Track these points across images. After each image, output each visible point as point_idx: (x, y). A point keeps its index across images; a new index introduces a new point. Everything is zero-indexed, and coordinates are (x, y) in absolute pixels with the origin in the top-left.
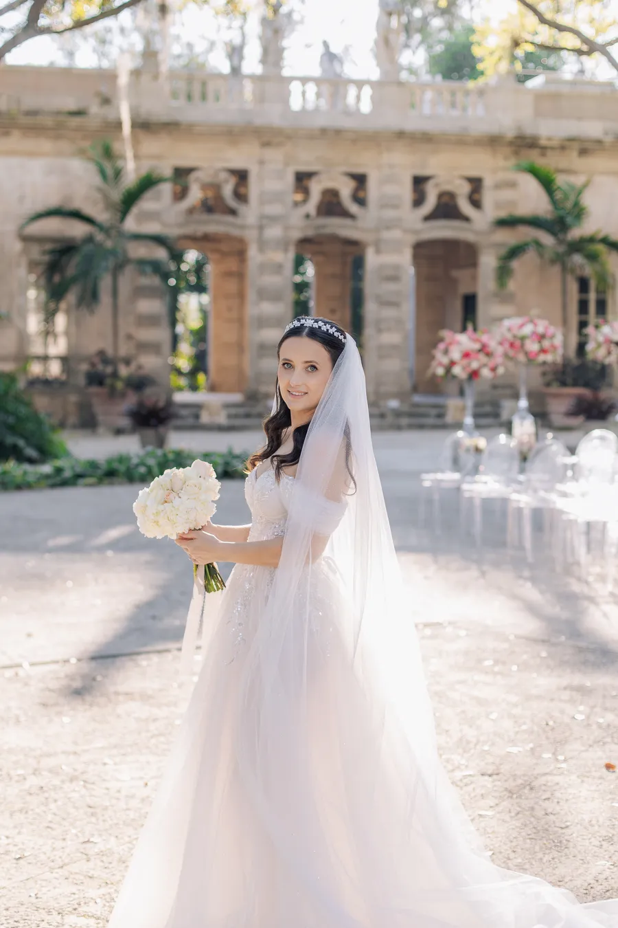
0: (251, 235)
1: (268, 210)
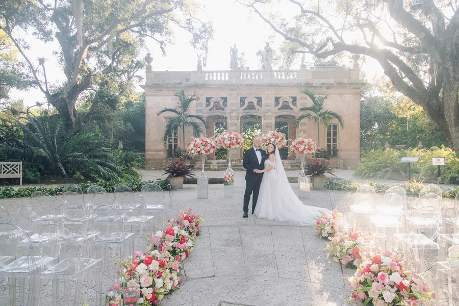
0: (227, 115)
1: (233, 108)
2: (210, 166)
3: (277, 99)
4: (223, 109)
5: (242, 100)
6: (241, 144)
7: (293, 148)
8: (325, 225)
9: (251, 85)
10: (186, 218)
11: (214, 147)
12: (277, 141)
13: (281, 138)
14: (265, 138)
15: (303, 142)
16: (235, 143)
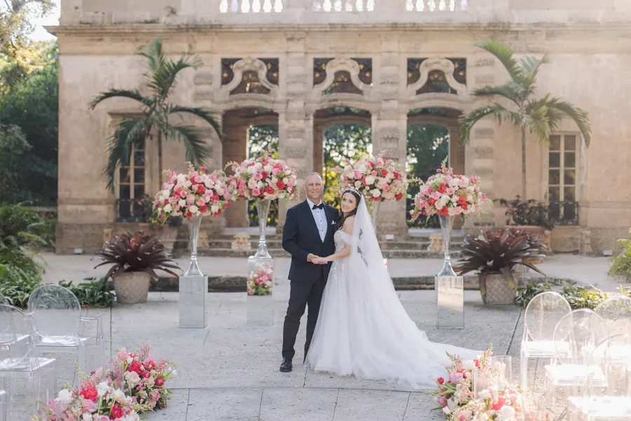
1: (293, 88)
2: (229, 245)
3: (413, 66)
4: (267, 91)
5: (319, 67)
6: (290, 189)
7: (421, 202)
8: (455, 385)
9: (343, 26)
10: (134, 367)
11: (221, 198)
12: (383, 182)
13: (392, 176)
14: (352, 176)
15: (447, 186)
16: (276, 188)
